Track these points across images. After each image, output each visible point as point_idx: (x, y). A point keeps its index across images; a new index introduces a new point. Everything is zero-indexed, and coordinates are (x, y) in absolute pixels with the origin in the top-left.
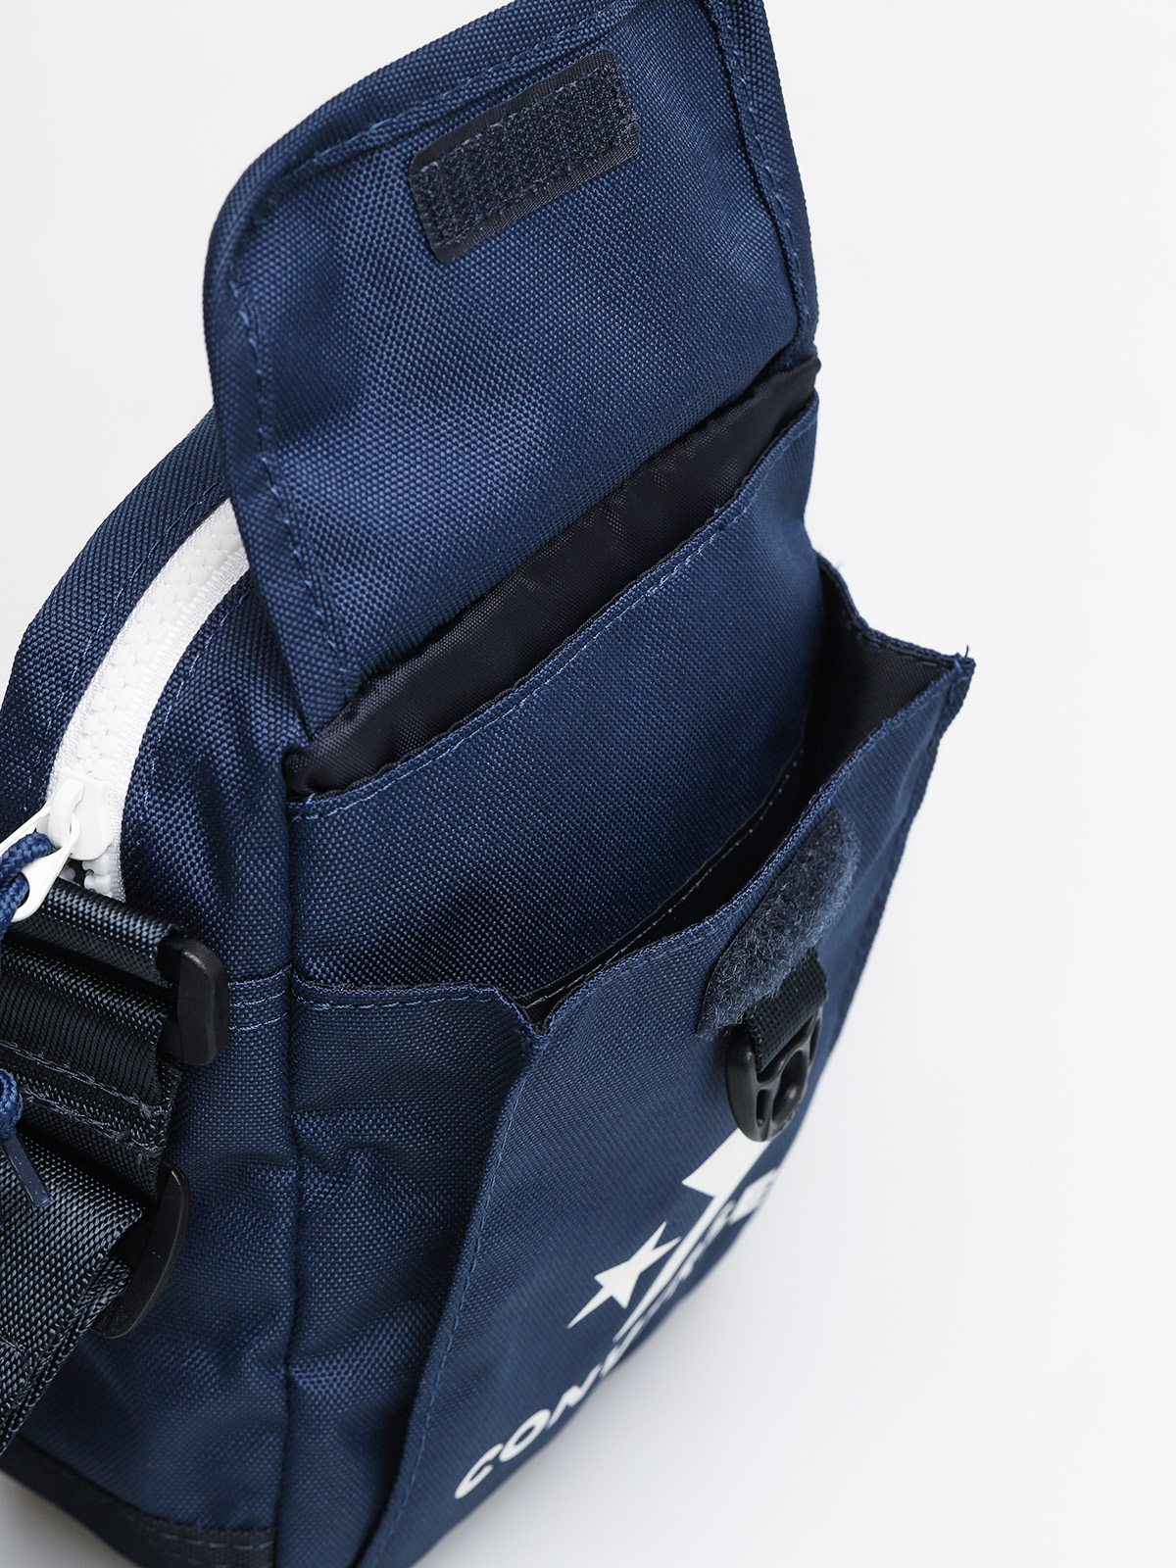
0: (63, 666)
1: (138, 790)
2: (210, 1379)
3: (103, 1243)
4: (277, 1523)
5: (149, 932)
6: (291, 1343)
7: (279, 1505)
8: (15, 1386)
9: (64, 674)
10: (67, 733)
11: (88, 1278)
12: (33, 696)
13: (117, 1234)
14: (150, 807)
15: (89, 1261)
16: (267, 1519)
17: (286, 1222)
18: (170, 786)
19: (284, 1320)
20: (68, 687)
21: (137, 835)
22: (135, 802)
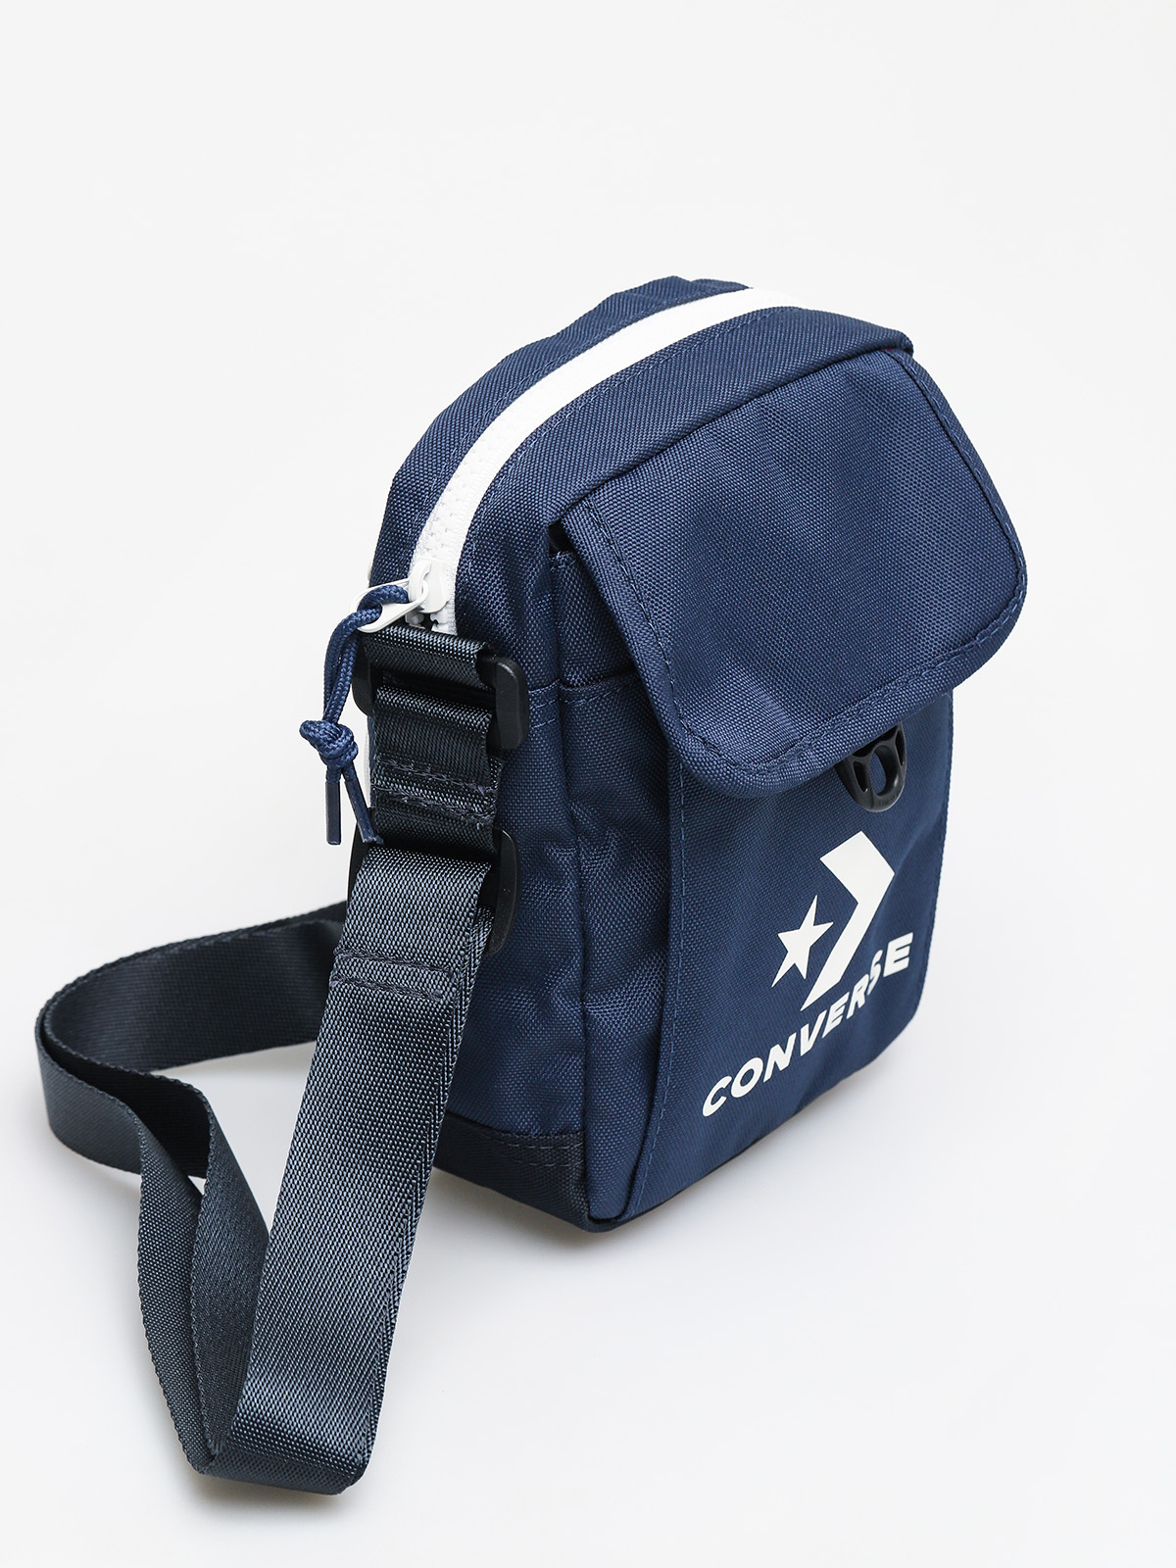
0: (419, 497)
1: (465, 562)
2: (531, 1013)
3: (474, 888)
4: (584, 1128)
5: (471, 648)
6: (584, 983)
7: (584, 1113)
8: (451, 994)
9: (419, 501)
10: (421, 536)
11: (473, 912)
12: (400, 517)
13: (480, 880)
14: (472, 573)
15: (470, 901)
16: (577, 1126)
17: (571, 886)
18: (488, 559)
19: (577, 962)
20: (421, 509)
21: (464, 593)
22: (463, 570)
